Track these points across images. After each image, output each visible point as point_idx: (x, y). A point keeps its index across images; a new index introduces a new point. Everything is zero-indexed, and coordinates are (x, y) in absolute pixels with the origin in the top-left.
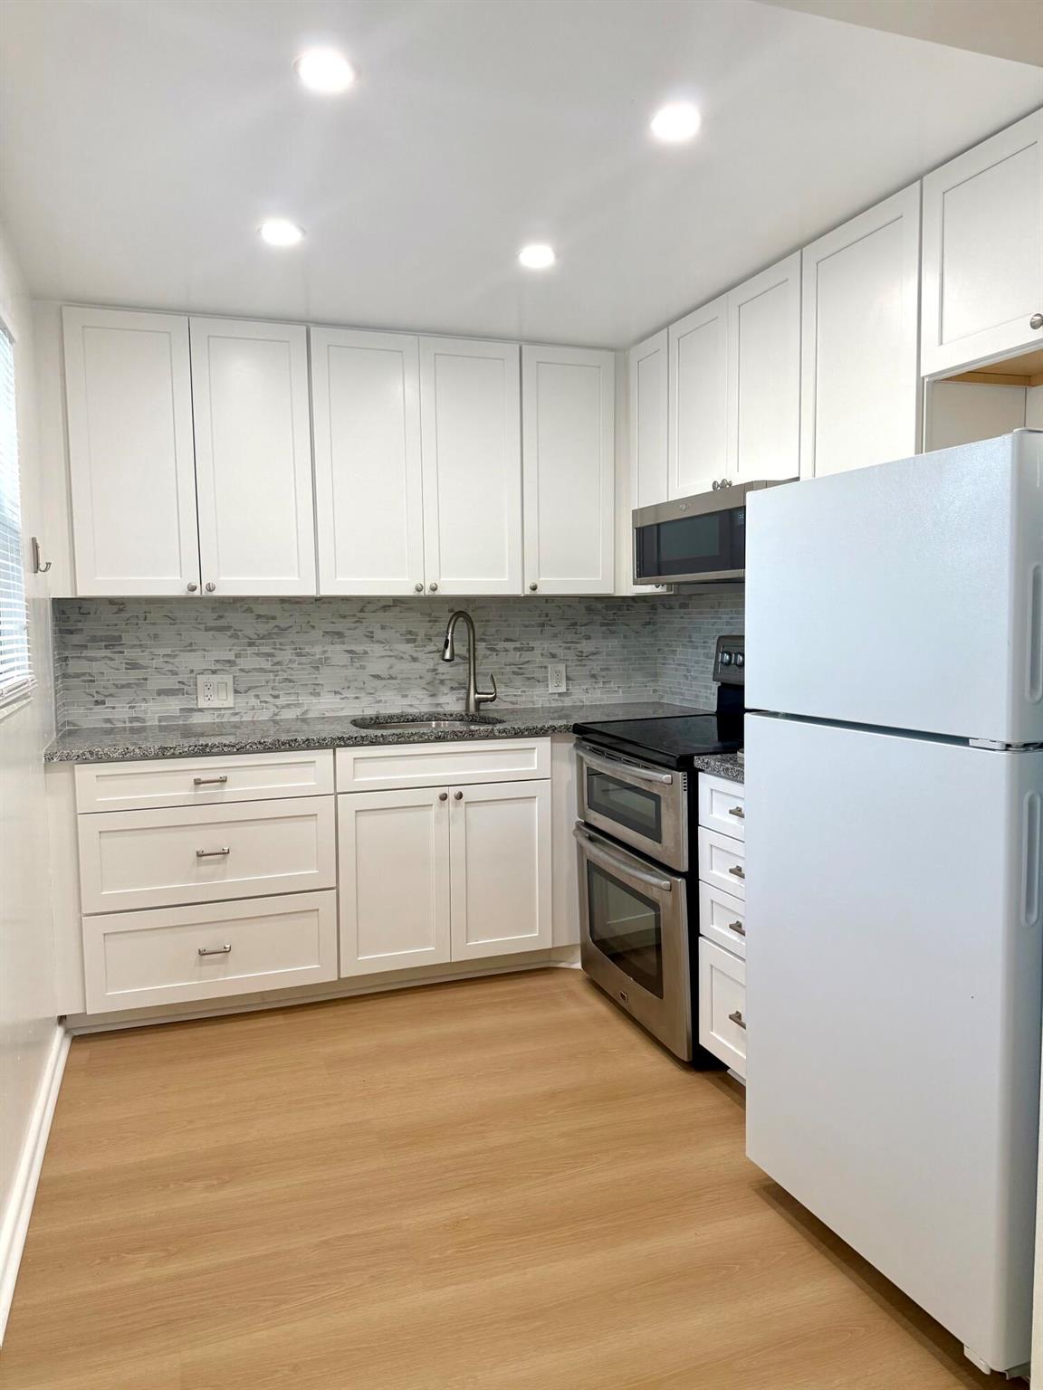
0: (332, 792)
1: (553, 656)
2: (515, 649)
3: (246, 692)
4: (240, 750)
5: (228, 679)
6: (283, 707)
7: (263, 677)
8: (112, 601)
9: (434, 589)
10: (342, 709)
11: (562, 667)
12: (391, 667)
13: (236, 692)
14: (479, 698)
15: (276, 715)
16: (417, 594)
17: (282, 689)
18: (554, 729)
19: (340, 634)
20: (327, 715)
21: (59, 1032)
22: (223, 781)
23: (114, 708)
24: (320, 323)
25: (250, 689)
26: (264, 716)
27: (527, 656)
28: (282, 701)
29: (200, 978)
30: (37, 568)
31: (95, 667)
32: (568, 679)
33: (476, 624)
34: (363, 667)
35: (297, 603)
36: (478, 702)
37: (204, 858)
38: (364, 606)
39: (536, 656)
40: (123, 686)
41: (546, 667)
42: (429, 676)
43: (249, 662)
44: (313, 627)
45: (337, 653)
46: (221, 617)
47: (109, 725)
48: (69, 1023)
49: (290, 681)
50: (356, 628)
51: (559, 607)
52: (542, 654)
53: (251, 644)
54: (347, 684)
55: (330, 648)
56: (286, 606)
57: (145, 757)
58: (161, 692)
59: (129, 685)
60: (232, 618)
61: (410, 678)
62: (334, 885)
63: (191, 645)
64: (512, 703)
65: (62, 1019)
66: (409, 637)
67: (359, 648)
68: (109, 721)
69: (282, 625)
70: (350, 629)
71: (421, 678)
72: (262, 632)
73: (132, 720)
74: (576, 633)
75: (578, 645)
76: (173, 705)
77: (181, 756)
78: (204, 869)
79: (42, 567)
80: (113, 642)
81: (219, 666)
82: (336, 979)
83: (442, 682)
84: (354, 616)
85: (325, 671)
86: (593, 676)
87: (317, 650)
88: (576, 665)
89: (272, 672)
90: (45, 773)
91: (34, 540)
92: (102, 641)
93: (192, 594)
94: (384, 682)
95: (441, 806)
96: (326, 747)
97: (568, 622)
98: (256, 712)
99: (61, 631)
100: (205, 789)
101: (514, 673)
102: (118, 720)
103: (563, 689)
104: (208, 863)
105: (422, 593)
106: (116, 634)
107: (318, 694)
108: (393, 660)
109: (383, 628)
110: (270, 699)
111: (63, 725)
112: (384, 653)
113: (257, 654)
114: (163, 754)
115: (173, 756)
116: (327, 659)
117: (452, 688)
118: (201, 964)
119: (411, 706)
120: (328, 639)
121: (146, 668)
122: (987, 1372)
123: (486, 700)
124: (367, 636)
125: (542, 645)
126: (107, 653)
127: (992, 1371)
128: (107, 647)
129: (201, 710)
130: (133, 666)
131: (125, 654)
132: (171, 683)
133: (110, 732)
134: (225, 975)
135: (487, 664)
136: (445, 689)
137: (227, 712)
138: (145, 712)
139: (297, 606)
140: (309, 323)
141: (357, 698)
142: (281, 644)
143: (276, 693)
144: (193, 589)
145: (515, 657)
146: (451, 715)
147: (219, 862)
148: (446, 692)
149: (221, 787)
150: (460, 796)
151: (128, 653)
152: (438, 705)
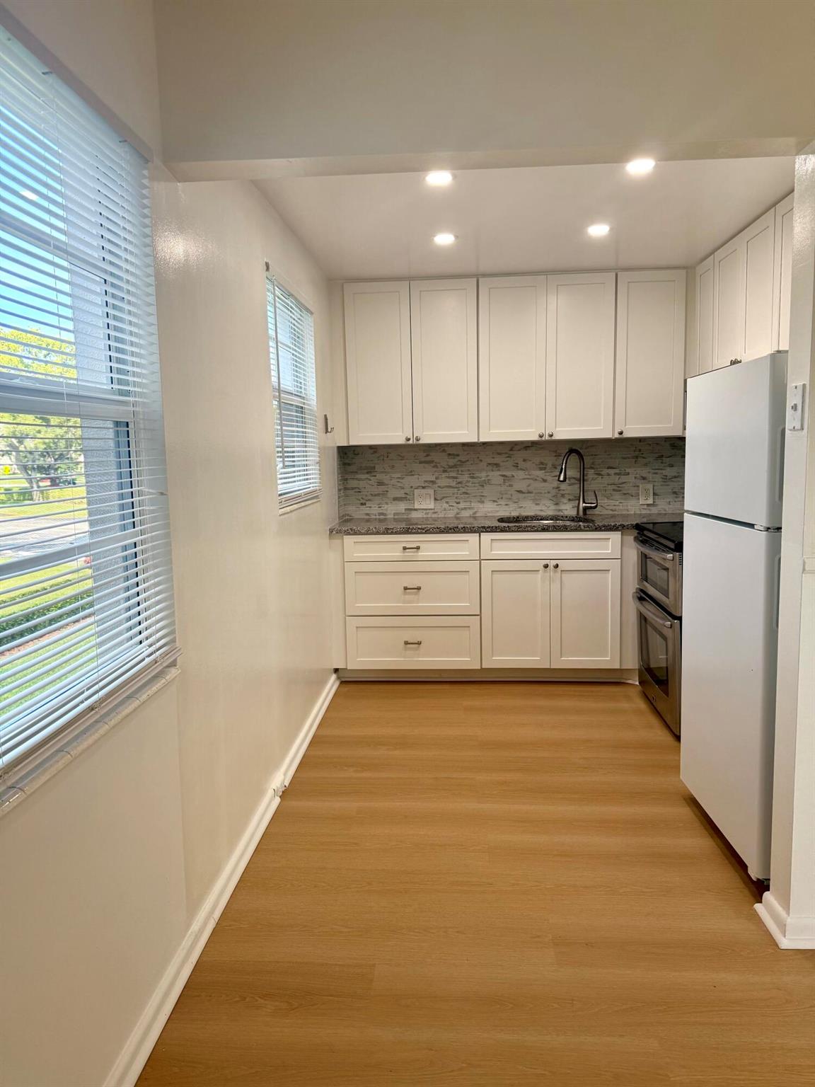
0: (478, 559)
1: (644, 478)
2: (615, 474)
3: (441, 500)
4: (427, 532)
5: (431, 492)
6: (462, 509)
7: (451, 491)
8: (371, 447)
9: (551, 436)
10: (498, 511)
11: (650, 487)
12: (529, 486)
13: (435, 499)
14: (585, 507)
15: (458, 514)
16: (540, 439)
17: (462, 498)
18: (623, 526)
19: (497, 465)
20: (489, 515)
21: (334, 677)
22: (418, 548)
23: (370, 507)
24: (484, 275)
25: (444, 498)
26: (451, 514)
27: (624, 479)
28: (462, 505)
29: (404, 657)
30: (327, 431)
31: (362, 484)
32: (654, 494)
33: (584, 458)
34: (511, 486)
35: (471, 446)
36: (585, 509)
37: (408, 591)
38: (513, 447)
39: (631, 478)
40: (375, 495)
41: (638, 486)
42: (554, 492)
43: (443, 481)
44: (481, 461)
45: (495, 476)
46: (428, 455)
47: (368, 517)
48: (341, 673)
49: (467, 493)
50: (507, 461)
51: (650, 445)
52: (635, 478)
53: (445, 471)
54: (501, 496)
55: (491, 474)
56: (466, 448)
57: (378, 533)
58: (395, 499)
59: (378, 495)
60: (435, 456)
61: (541, 493)
62: (479, 613)
63: (411, 472)
64: (612, 510)
65: (336, 671)
66: (542, 466)
67: (508, 473)
68: (367, 514)
69: (464, 460)
70: (503, 462)
71: (549, 493)
72: (451, 464)
73: (380, 514)
74: (662, 463)
75: (664, 471)
76: (402, 507)
77: (396, 533)
78: (407, 597)
79: (329, 430)
80: (371, 471)
81: (426, 484)
82: (479, 668)
83: (563, 496)
84: (506, 453)
85: (487, 487)
86: (675, 493)
87: (483, 474)
88: (662, 485)
89: (457, 488)
90: (330, 539)
91: (325, 416)
92: (364, 470)
93: (408, 442)
94: (524, 495)
95: (545, 572)
96: (475, 532)
97: (657, 455)
98: (446, 511)
99: (345, 464)
100: (408, 552)
101: (614, 490)
102: (373, 514)
103: (650, 501)
104: (410, 594)
105: (543, 439)
106: (372, 465)
107: (483, 502)
108: (532, 481)
109: (524, 460)
110: (455, 504)
111: (343, 516)
112: (526, 477)
113: (448, 477)
114: (387, 532)
115: (392, 533)
116: (489, 480)
117: (570, 500)
118: (406, 649)
119: (541, 510)
120: (490, 467)
121: (387, 485)
122: (755, 880)
123: (591, 508)
124: (514, 466)
125: (635, 472)
126: (367, 476)
127: (758, 879)
128: (368, 473)
129: (416, 510)
130: (380, 483)
131: (377, 477)
132: (400, 494)
133: (368, 521)
134: (418, 657)
135: (594, 483)
136: (565, 501)
137: (430, 511)
138: (387, 510)
139: (472, 448)
140: (478, 277)
141: (507, 505)
142: (462, 471)
143: (458, 501)
144: (408, 440)
145: (616, 479)
146: (566, 517)
147: (416, 594)
148: (565, 502)
149: (417, 552)
150: (557, 566)
151: (379, 476)
152: (560, 510)
